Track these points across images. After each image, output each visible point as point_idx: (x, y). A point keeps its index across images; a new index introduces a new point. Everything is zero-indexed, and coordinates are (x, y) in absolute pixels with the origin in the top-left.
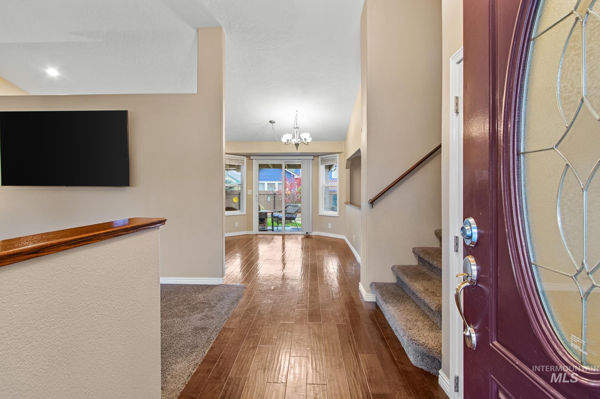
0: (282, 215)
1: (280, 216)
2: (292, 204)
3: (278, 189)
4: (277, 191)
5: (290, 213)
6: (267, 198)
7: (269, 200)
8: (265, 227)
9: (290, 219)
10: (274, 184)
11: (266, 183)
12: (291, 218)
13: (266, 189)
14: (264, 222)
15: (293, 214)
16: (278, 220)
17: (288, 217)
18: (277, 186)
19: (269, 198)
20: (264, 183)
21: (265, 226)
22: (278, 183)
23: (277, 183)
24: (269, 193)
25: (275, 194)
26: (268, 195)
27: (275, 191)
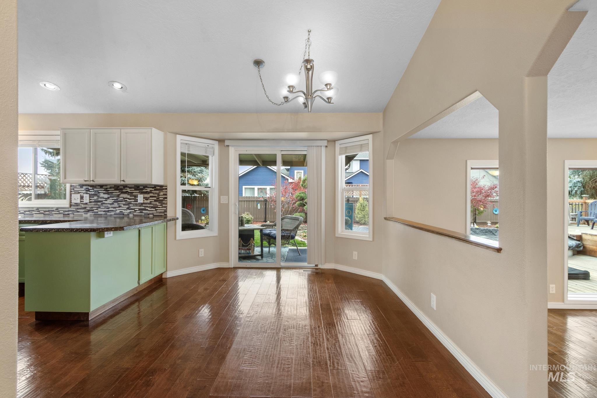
0: (277, 232)
1: (272, 234)
2: (289, 215)
3: (269, 195)
4: (268, 197)
5: (287, 230)
6: (257, 206)
7: (259, 208)
8: (250, 251)
9: (288, 238)
10: (265, 189)
11: (256, 188)
12: (289, 236)
13: (256, 195)
14: (249, 244)
15: (291, 231)
16: (270, 239)
17: (284, 236)
18: (268, 192)
19: (259, 205)
20: (254, 188)
21: (250, 249)
22: (270, 188)
23: (268, 188)
24: (259, 200)
25: (266, 201)
26: (258, 202)
27: (266, 197)
